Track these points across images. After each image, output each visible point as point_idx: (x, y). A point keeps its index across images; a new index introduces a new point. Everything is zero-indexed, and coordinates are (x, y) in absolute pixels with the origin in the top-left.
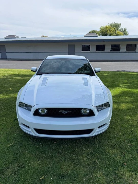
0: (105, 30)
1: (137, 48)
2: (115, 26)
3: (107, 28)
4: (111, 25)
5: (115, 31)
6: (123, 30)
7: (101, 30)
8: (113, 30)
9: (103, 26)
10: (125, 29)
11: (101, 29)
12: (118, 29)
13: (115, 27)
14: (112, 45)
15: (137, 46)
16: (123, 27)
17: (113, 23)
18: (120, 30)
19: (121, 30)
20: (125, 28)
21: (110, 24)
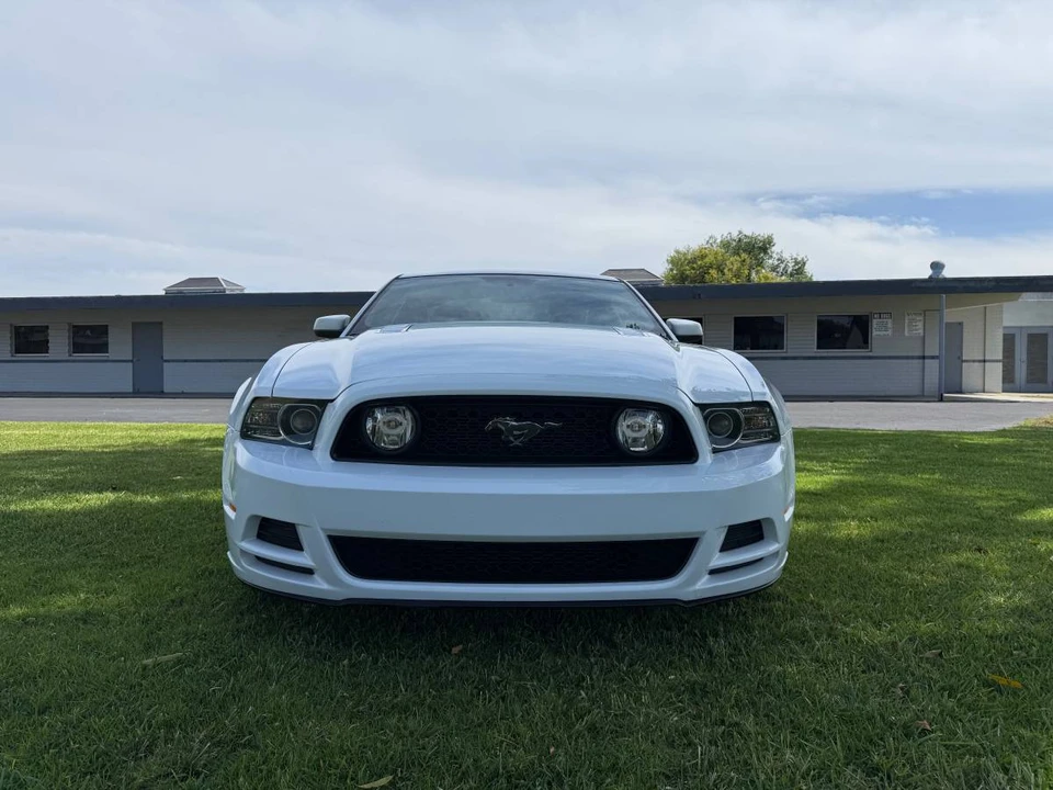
0: (693, 268)
1: (875, 333)
2: (745, 251)
3: (703, 257)
4: (726, 245)
5: (746, 272)
6: (790, 270)
7: (672, 270)
8: (739, 270)
9: (682, 249)
10: (797, 263)
11: (674, 262)
12: (760, 264)
13: (744, 256)
14: (737, 320)
15: (875, 321)
16: (786, 256)
17: (735, 235)
18: (774, 269)
19: (778, 266)
20: (795, 256)
21: (718, 241)
